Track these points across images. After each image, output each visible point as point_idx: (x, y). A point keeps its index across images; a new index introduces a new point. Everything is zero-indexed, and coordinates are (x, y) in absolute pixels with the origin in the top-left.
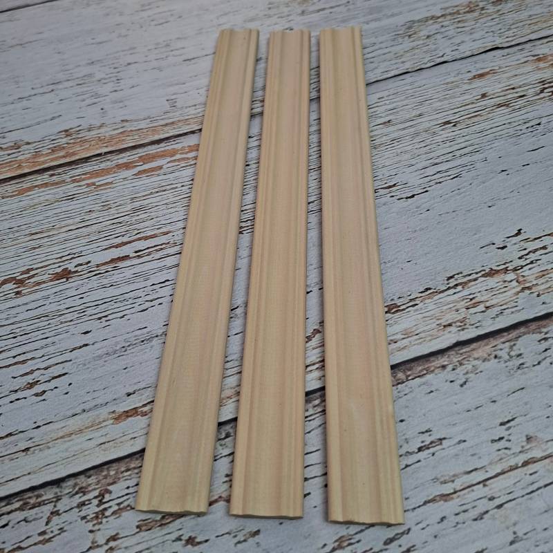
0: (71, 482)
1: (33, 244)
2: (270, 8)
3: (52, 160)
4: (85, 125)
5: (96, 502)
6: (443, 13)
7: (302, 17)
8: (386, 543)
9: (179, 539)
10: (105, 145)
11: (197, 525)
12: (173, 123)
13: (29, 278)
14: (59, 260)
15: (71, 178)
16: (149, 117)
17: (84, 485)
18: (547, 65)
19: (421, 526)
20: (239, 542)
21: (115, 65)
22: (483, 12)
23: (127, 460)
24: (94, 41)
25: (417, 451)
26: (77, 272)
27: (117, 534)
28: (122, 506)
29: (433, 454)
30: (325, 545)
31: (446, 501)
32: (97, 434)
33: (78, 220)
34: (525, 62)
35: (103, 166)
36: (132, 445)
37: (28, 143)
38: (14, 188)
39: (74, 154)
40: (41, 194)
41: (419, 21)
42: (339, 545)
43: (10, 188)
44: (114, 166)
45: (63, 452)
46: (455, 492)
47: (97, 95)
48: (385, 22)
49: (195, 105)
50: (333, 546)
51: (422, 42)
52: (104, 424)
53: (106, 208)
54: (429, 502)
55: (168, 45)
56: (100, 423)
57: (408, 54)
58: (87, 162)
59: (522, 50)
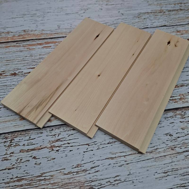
0: (3, 135)
1: (7, 63)
2: (96, 2)
3: (18, 39)
4: (30, 30)
5: (9, 142)
6: (151, 12)
7: (106, 6)
8: (91, 168)
9: (31, 156)
10: (35, 37)
11: (37, 153)
12: (58, 33)
13: (3, 73)
14: (14, 70)
15: (23, 45)
16: (51, 30)
17: (7, 137)
18: (180, 34)
19: (103, 165)
20: (48, 160)
21: (44, 12)
22: (164, 13)
23: (21, 132)
24: (39, 3)
25: (107, 144)
26: (18, 74)
27: (14, 152)
28: (17, 144)
29: (112, 145)
30: (73, 166)
31: (112, 159)
32: (14, 123)
33: (22, 58)
34: (173, 32)
35: (33, 43)
36: (23, 128)
37: (12, 32)
38: (5, 45)
39: (25, 38)
40: (13, 49)
41: (143, 13)
42: (77, 166)
43: (3, 45)
44: (36, 43)
45: (3, 126)
46: (115, 157)
47: (36, 21)
48: (132, 12)
49: (66, 29)
50: (76, 166)
51: (142, 20)
52: (17, 120)
53: (31, 56)
54: (107, 159)
55: (62, 8)
56: (16, 120)
57: (137, 23)
58: (28, 41)
59: (173, 28)
